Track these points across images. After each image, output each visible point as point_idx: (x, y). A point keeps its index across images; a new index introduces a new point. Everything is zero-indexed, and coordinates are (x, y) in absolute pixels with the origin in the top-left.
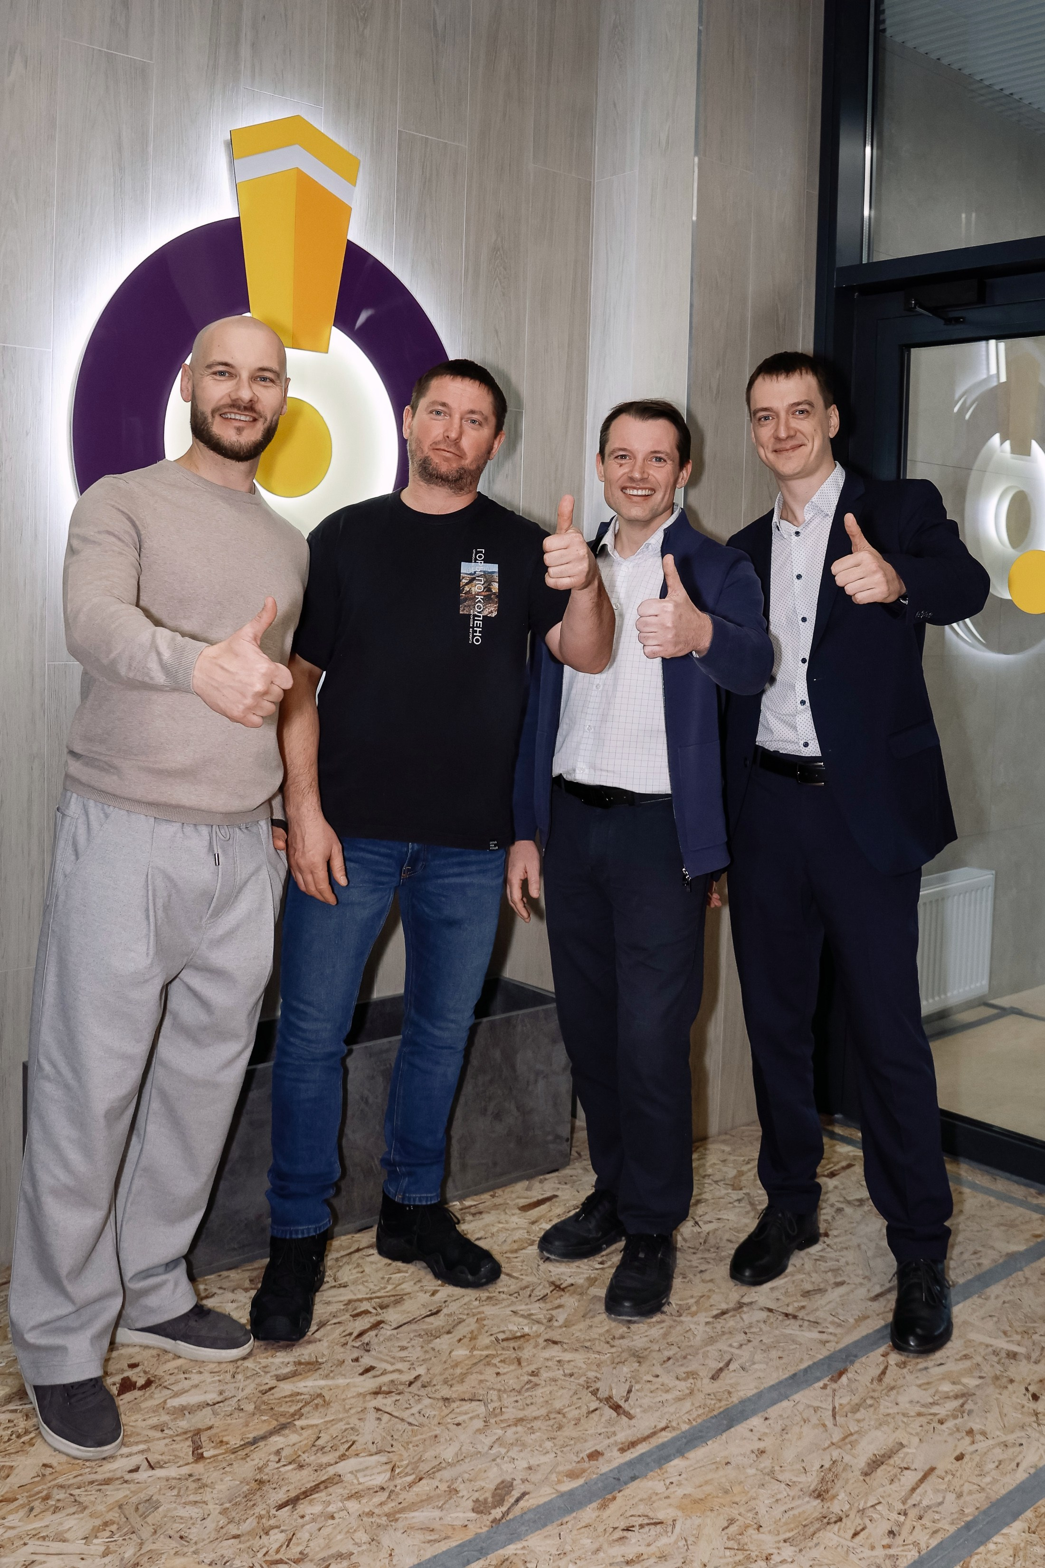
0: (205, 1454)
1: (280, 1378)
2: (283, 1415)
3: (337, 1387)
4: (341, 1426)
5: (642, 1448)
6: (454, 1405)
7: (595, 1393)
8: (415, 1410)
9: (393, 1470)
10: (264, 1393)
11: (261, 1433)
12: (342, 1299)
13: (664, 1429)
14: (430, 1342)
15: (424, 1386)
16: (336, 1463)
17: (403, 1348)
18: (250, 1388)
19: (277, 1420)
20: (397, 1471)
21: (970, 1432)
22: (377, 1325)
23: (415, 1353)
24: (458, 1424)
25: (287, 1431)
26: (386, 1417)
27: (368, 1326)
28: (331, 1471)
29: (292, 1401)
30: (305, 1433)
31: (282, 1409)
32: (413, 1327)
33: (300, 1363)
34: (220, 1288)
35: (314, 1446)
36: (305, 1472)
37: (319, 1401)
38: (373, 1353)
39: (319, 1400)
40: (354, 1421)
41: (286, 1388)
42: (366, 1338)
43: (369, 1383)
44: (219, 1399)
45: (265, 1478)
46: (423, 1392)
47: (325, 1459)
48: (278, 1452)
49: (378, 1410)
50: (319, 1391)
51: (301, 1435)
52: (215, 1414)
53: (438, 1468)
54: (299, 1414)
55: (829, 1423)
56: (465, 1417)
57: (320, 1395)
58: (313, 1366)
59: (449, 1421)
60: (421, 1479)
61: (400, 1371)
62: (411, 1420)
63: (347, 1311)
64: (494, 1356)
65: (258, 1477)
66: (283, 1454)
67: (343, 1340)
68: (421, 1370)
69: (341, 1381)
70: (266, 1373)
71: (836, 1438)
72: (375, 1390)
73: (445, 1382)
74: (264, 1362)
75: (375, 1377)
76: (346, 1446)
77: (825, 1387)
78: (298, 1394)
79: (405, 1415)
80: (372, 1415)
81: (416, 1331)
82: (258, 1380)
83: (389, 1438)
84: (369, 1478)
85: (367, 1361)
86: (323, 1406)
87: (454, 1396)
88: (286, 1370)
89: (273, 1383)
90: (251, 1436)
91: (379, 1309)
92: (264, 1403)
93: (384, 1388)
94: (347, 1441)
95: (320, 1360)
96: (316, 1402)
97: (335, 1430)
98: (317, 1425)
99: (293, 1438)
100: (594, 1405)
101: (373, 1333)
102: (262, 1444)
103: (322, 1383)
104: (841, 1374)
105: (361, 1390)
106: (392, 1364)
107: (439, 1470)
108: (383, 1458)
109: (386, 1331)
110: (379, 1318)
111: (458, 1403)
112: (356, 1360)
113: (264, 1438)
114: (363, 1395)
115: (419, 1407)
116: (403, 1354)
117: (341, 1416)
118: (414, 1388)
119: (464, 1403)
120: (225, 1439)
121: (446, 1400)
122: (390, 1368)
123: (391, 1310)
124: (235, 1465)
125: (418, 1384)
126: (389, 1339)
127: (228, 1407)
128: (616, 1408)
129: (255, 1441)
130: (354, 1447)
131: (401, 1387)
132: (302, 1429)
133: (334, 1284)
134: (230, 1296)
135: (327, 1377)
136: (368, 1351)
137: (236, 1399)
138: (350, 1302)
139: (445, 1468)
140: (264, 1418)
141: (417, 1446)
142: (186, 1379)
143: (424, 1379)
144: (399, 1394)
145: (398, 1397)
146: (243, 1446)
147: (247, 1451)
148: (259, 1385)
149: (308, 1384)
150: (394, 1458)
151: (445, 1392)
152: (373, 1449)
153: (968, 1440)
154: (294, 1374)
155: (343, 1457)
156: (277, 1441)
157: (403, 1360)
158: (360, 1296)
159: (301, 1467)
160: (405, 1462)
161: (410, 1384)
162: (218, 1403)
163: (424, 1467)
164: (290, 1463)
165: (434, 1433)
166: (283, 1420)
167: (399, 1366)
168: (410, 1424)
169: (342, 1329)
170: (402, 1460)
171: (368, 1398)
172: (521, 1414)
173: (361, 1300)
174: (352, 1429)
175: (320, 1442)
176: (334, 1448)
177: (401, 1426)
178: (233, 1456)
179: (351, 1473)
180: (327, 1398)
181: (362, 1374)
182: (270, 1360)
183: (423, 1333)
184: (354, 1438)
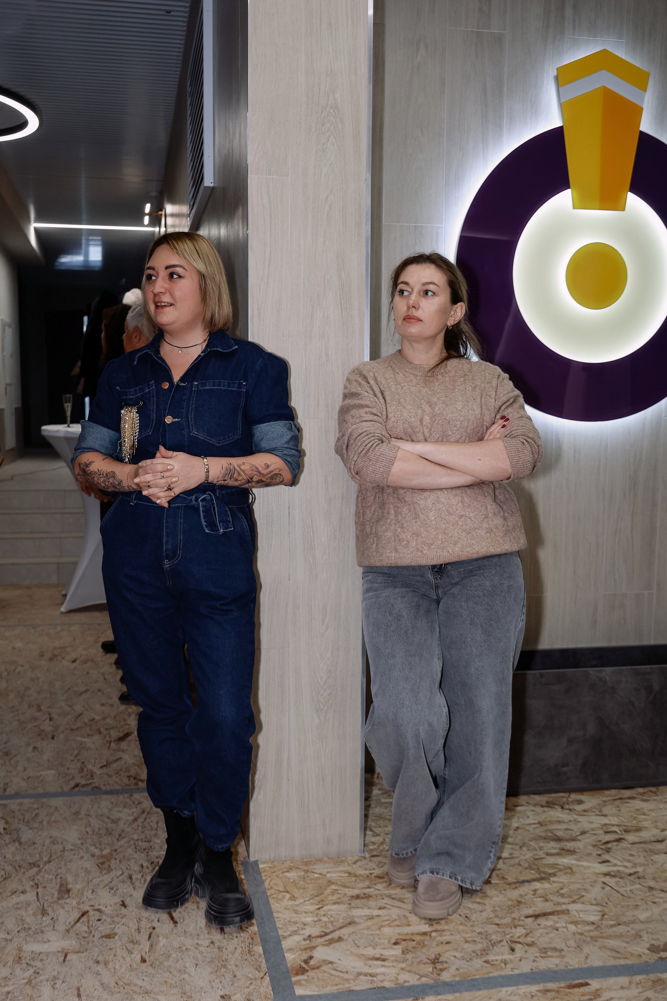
0: (492, 882)
1: (548, 854)
2: (544, 873)
3: (582, 866)
4: (578, 886)
6: (655, 892)
8: (628, 889)
9: (603, 916)
10: (536, 859)
11: (528, 878)
12: (600, 822)
14: (651, 856)
15: (639, 878)
16: (569, 904)
17: (632, 855)
18: (529, 855)
19: (539, 874)
20: (606, 917)
22: (619, 840)
23: (641, 860)
24: (654, 903)
25: (544, 881)
26: (608, 888)
27: (613, 839)
28: (564, 907)
29: (552, 867)
30: (554, 885)
31: (544, 870)
32: (643, 845)
33: (563, 849)
34: (527, 803)
35: (558, 892)
36: (547, 904)
37: (569, 871)
38: (611, 854)
39: (569, 870)
40: (587, 886)
41: (551, 860)
42: (609, 845)
43: (604, 868)
44: (508, 857)
45: (523, 901)
46: (637, 881)
47: (562, 900)
48: (535, 891)
49: (604, 883)
50: (570, 866)
51: (551, 885)
52: (504, 863)
53: (634, 922)
54: (554, 875)
56: (661, 900)
57: (570, 868)
58: (571, 852)
59: (649, 899)
60: (619, 924)
61: (626, 867)
62: (624, 894)
63: (602, 829)
65: (519, 899)
66: (538, 892)
67: (594, 843)
68: (640, 869)
69: (585, 864)
70: (541, 850)
72: (606, 873)
73: (654, 879)
74: (541, 844)
75: (608, 866)
76: (577, 897)
78: (557, 864)
79: (622, 890)
80: (599, 885)
81: (643, 848)
82: (535, 852)
83: (606, 899)
84: (586, 916)
85: (606, 857)
86: (570, 873)
87: (657, 887)
88: (553, 851)
89: (544, 856)
90: (522, 879)
91: (623, 832)
92: (534, 864)
93: (613, 874)
94: (579, 895)
95: (576, 850)
96: (566, 870)
97: (573, 887)
98: (563, 883)
99: (547, 885)
101: (615, 844)
102: (526, 884)
103: (574, 862)
105: (597, 871)
106: (622, 862)
107: (633, 923)
108: (599, 908)
109: (624, 844)
110: (621, 837)
111: (658, 892)
112: (600, 855)
113: (529, 881)
114: (597, 874)
115: (633, 887)
116: (631, 858)
117: (579, 881)
118: (631, 878)
119: (662, 892)
120: (506, 877)
121: (651, 888)
122: (619, 863)
123: (631, 834)
124: (508, 891)
125: (636, 876)
126: (625, 849)
127: (512, 862)
129: (523, 882)
130: (582, 899)
131: (623, 875)
132: (553, 882)
133: (599, 813)
134: (532, 808)
135: (578, 860)
136: (608, 852)
137: (518, 859)
138: (606, 825)
139: (637, 923)
140: (532, 872)
141: (623, 907)
143: (641, 874)
144: (620, 878)
145: (619, 880)
146: (515, 883)
147: (517, 885)
148: (535, 855)
149: (565, 861)
150: (606, 910)
151: (652, 884)
152: (594, 902)
154: (558, 854)
155: (574, 902)
156: (537, 885)
157: (629, 861)
158: (613, 823)
159: (546, 900)
160: (612, 914)
161: (630, 875)
162: (508, 858)
163: (624, 919)
164: (540, 897)
165: (636, 903)
166: (543, 875)
167: (626, 864)
168: (622, 895)
169: (595, 837)
170: (611, 912)
171: (600, 876)
173: (613, 825)
174: (584, 889)
175: (562, 891)
176: (569, 896)
177: (616, 895)
178: (508, 886)
179: (576, 911)
180: (574, 870)
181: (600, 863)
182: (546, 844)
183: (647, 850)
184: (584, 894)
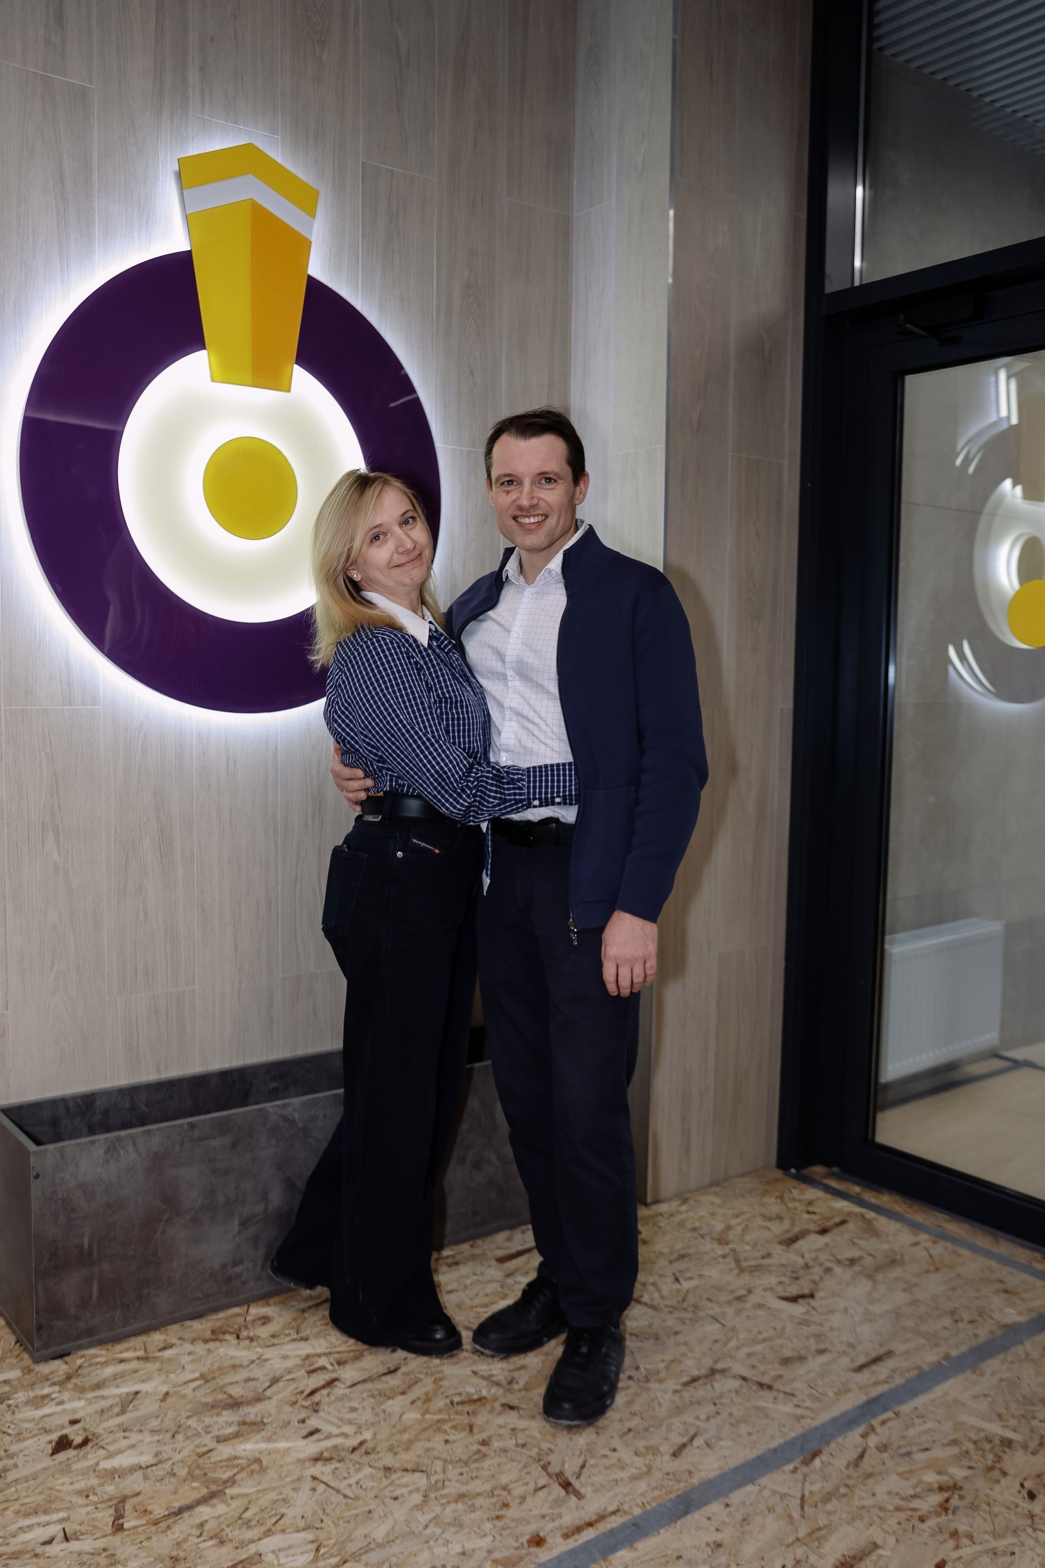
0: (126, 1526)
1: (220, 1440)
2: (215, 1481)
3: (277, 1451)
4: (273, 1495)
5: (588, 1535)
6: (394, 1476)
7: (544, 1468)
8: (352, 1481)
9: (317, 1550)
10: (201, 1455)
11: (188, 1501)
12: (300, 1353)
13: (614, 1513)
14: (381, 1403)
15: (367, 1453)
16: (260, 1539)
17: (353, 1410)
18: (188, 1449)
19: (207, 1488)
20: (322, 1551)
21: (955, 1534)
22: (330, 1383)
23: (366, 1416)
24: (396, 1499)
25: (215, 1501)
26: (321, 1488)
27: (322, 1383)
28: (252, 1549)
29: (227, 1466)
30: (235, 1504)
31: (215, 1475)
32: (368, 1386)
33: (244, 1423)
34: (181, 1339)
35: (240, 1518)
36: (224, 1550)
37: (256, 1467)
38: (322, 1414)
39: (256, 1465)
40: (288, 1491)
41: (225, 1451)
42: (317, 1398)
43: (311, 1448)
44: (153, 1462)
45: (182, 1555)
46: (365, 1459)
47: (249, 1535)
48: (202, 1525)
49: (314, 1478)
50: (257, 1455)
51: (229, 1505)
52: (146, 1478)
53: (367, 1550)
54: (231, 1482)
55: (796, 1514)
56: (405, 1491)
57: (258, 1461)
58: (257, 1426)
59: (387, 1494)
60: (345, 1562)
61: (345, 1435)
62: (348, 1492)
63: (303, 1366)
64: (445, 1421)
65: (174, 1553)
66: (207, 1527)
67: (293, 1399)
68: (367, 1435)
69: (282, 1445)
70: (207, 1433)
71: (802, 1532)
72: (315, 1456)
73: (391, 1449)
74: (207, 1421)
75: (318, 1440)
76: (274, 1520)
77: (795, 1470)
78: (236, 1458)
79: (342, 1486)
80: (307, 1484)
81: (370, 1390)
82: (198, 1441)
83: (320, 1512)
84: (290, 1558)
85: (314, 1422)
86: (258, 1472)
87: (397, 1465)
88: (229, 1431)
89: (212, 1444)
90: (177, 1505)
91: (336, 1366)
92: (198, 1467)
93: (326, 1455)
94: (276, 1515)
95: (265, 1420)
96: (252, 1467)
97: (264, 1501)
98: (247, 1495)
99: (221, 1508)
100: (542, 1482)
101: (325, 1392)
102: (186, 1515)
103: (263, 1446)
104: (814, 1455)
105: (302, 1456)
106: (338, 1427)
107: (366, 1552)
108: (309, 1535)
109: (339, 1390)
110: (334, 1376)
111: (399, 1474)
112: (303, 1421)
113: (189, 1508)
114: (301, 1461)
115: (360, 1476)
116: (352, 1416)
117: (275, 1485)
118: (356, 1456)
119: (406, 1473)
120: (149, 1508)
121: (388, 1470)
122: (335, 1431)
123: (348, 1367)
124: (154, 1539)
125: (363, 1449)
126: (341, 1399)
127: (159, 1471)
128: (567, 1485)
129: (181, 1511)
130: (282, 1522)
131: (342, 1454)
132: (232, 1498)
133: (295, 1336)
134: (188, 1347)
135: (269, 1440)
136: (316, 1411)
137: (170, 1462)
138: (308, 1357)
139: (373, 1550)
140: (195, 1485)
141: (348, 1522)
142: (124, 1438)
143: (369, 1445)
144: (339, 1461)
145: (338, 1465)
146: (166, 1517)
147: (171, 1521)
148: (198, 1446)
149: (248, 1447)
150: (322, 1535)
151: (388, 1460)
152: (302, 1524)
153: (951, 1543)
154: (237, 1435)
155: (268, 1533)
156: (204, 1512)
157: (350, 1422)
158: (319, 1351)
159: (222, 1542)
160: (332, 1541)
161: (354, 1450)
162: (152, 1466)
163: (352, 1547)
164: (212, 1538)
165: (367, 1508)
166: (214, 1488)
167: (346, 1429)
168: (345, 1496)
169: (294, 1386)
170: (330, 1539)
171: (307, 1464)
172: (463, 1489)
173: (319, 1355)
174: (284, 1500)
175: (247, 1515)
176: (260, 1523)
177: (336, 1498)
178: (153, 1528)
179: (273, 1552)
180: (265, 1463)
181: (305, 1437)
182: (215, 1418)
183: (376, 1393)
184: (283, 1510)
